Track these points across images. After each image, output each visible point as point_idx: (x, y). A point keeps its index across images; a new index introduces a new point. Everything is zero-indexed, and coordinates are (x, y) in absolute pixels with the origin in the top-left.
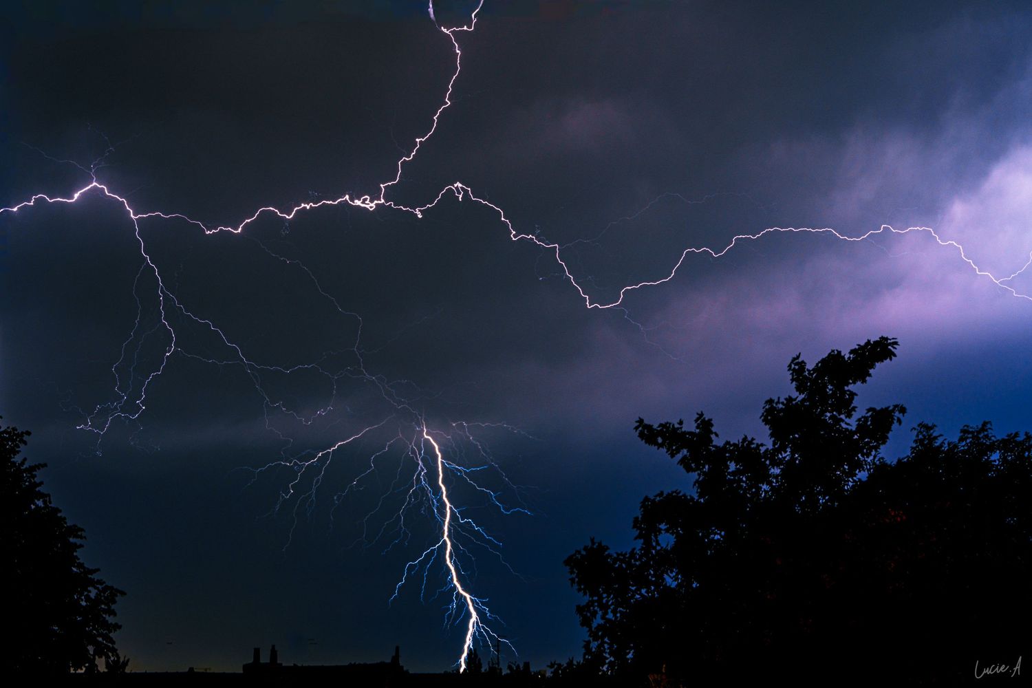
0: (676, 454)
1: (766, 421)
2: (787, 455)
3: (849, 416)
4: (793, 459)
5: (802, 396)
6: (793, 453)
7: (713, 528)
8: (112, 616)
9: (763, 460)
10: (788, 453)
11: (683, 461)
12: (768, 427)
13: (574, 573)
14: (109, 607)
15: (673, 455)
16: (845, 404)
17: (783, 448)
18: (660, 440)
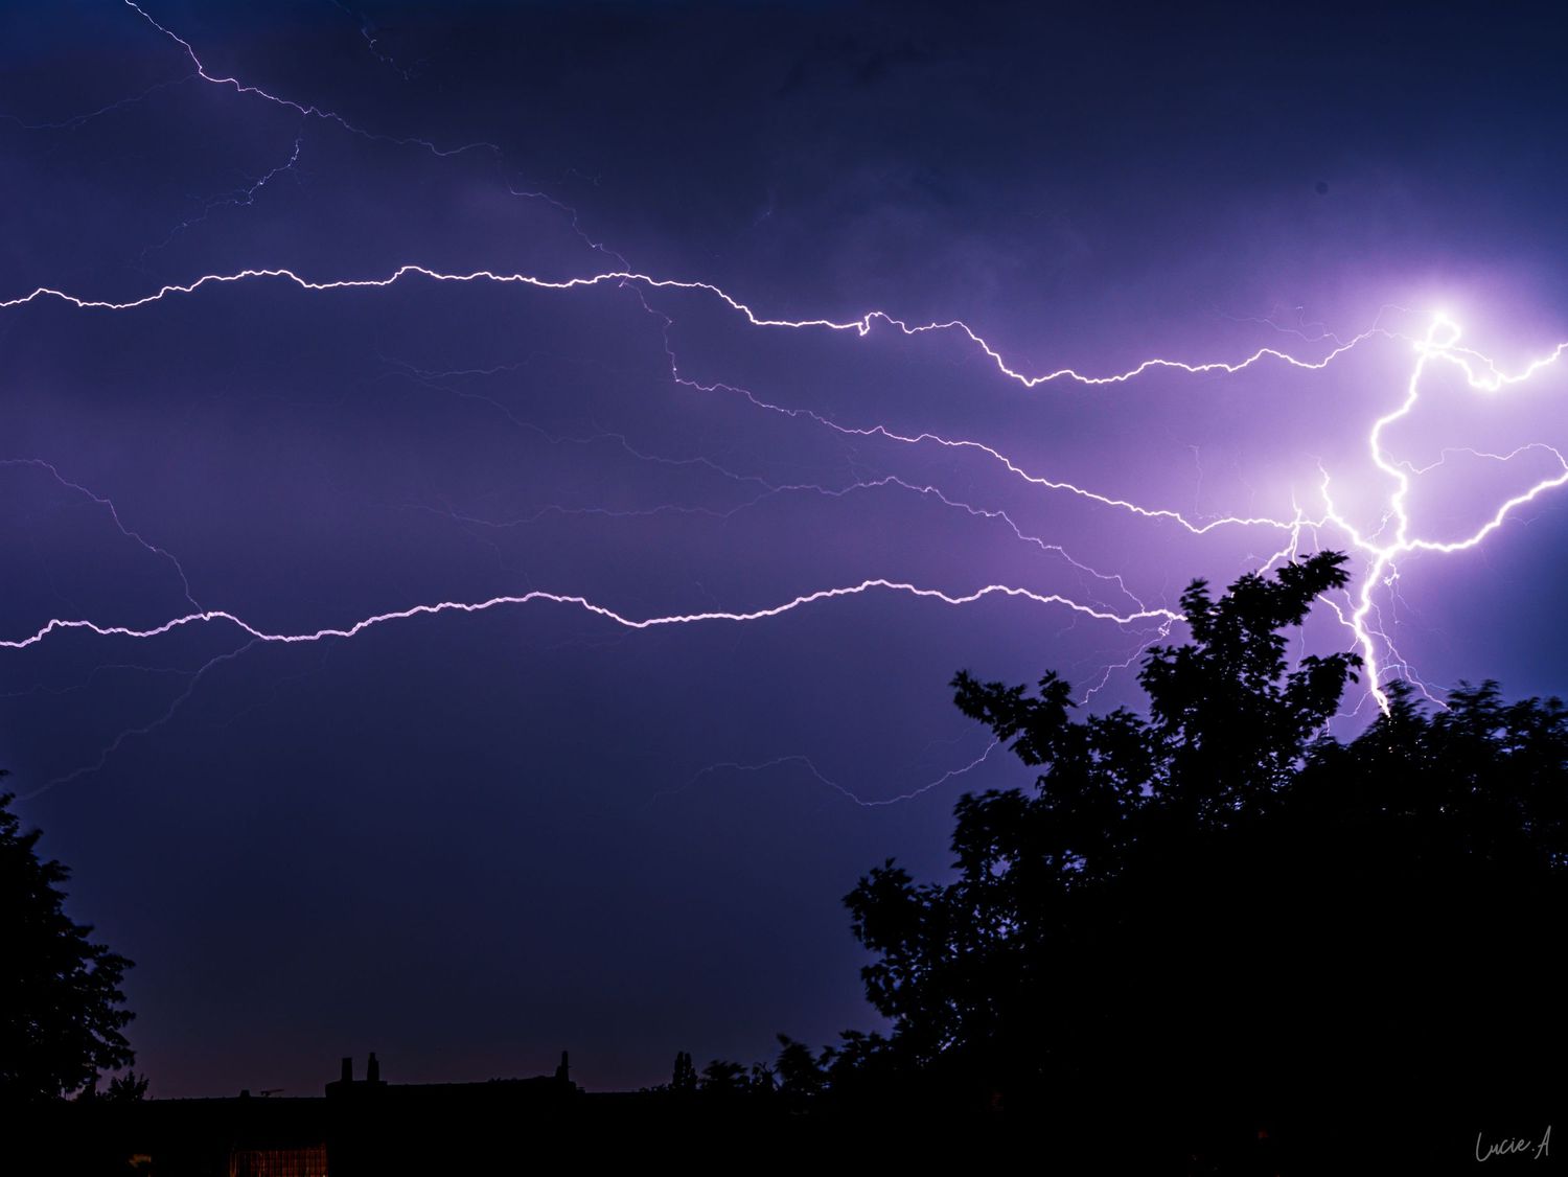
0: (1009, 735)
1: (1147, 686)
2: (1178, 739)
3: (1276, 677)
4: (1190, 745)
5: (1203, 646)
6: (1189, 735)
7: (1069, 852)
8: (117, 1003)
9: (1143, 746)
10: (1182, 736)
11: (1020, 747)
12: (1149, 694)
13: (860, 918)
14: (111, 988)
15: (1003, 738)
16: (1269, 657)
17: (1171, 729)
18: (987, 712)
